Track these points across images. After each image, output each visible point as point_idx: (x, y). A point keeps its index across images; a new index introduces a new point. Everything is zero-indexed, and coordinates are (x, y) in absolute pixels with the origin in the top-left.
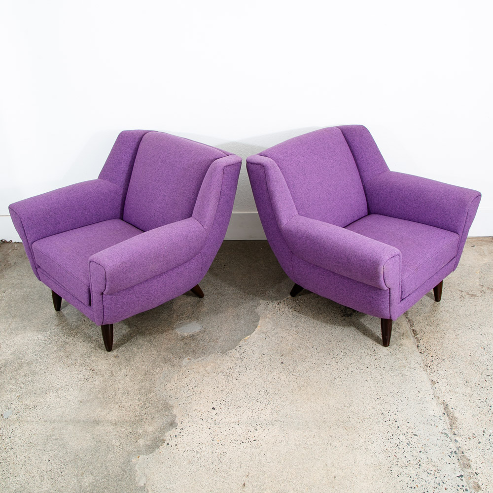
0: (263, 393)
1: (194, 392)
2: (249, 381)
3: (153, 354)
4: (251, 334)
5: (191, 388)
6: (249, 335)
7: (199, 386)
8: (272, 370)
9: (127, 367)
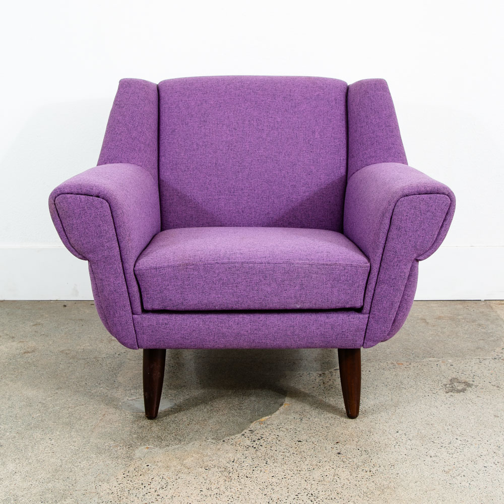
0: (305, 498)
1: (158, 498)
2: (274, 480)
3: (75, 442)
4: (271, 413)
5: (153, 490)
6: (268, 415)
7: (169, 487)
8: (320, 464)
9: (17, 461)
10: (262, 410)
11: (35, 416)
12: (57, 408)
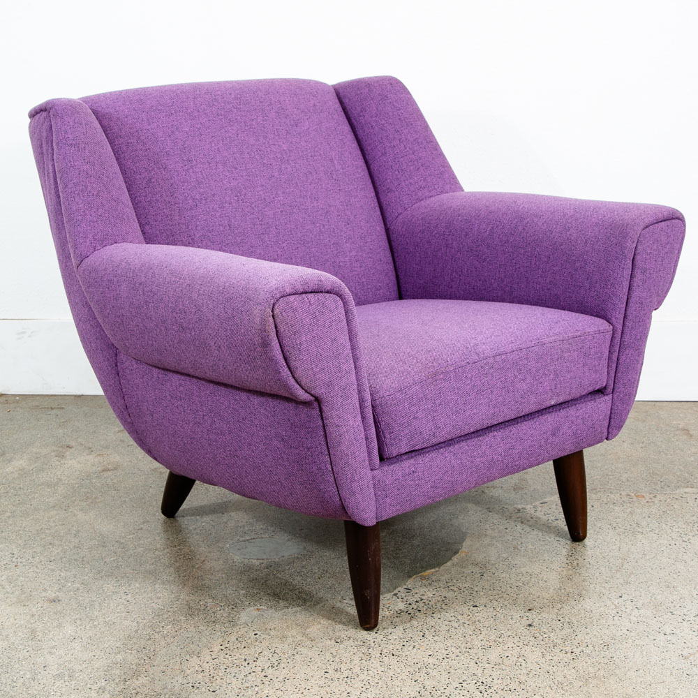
0: (472, 688)
1: (265, 679)
2: (431, 660)
3: (159, 598)
4: (439, 565)
5: (260, 669)
6: (434, 567)
7: (282, 665)
8: (500, 640)
9: (78, 622)
10: (427, 559)
11: (108, 560)
12: (140, 550)
